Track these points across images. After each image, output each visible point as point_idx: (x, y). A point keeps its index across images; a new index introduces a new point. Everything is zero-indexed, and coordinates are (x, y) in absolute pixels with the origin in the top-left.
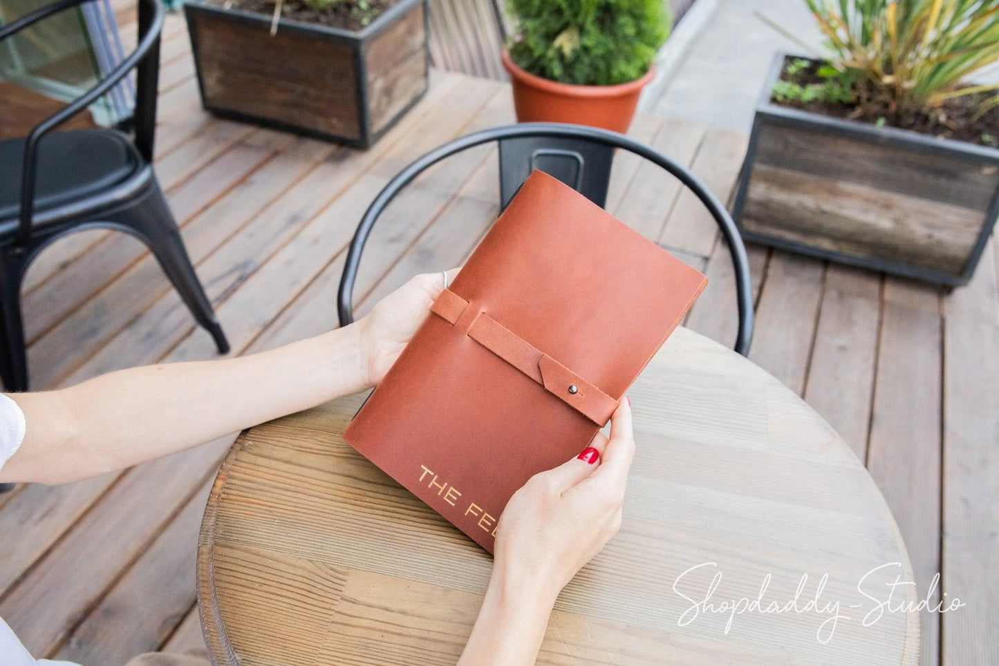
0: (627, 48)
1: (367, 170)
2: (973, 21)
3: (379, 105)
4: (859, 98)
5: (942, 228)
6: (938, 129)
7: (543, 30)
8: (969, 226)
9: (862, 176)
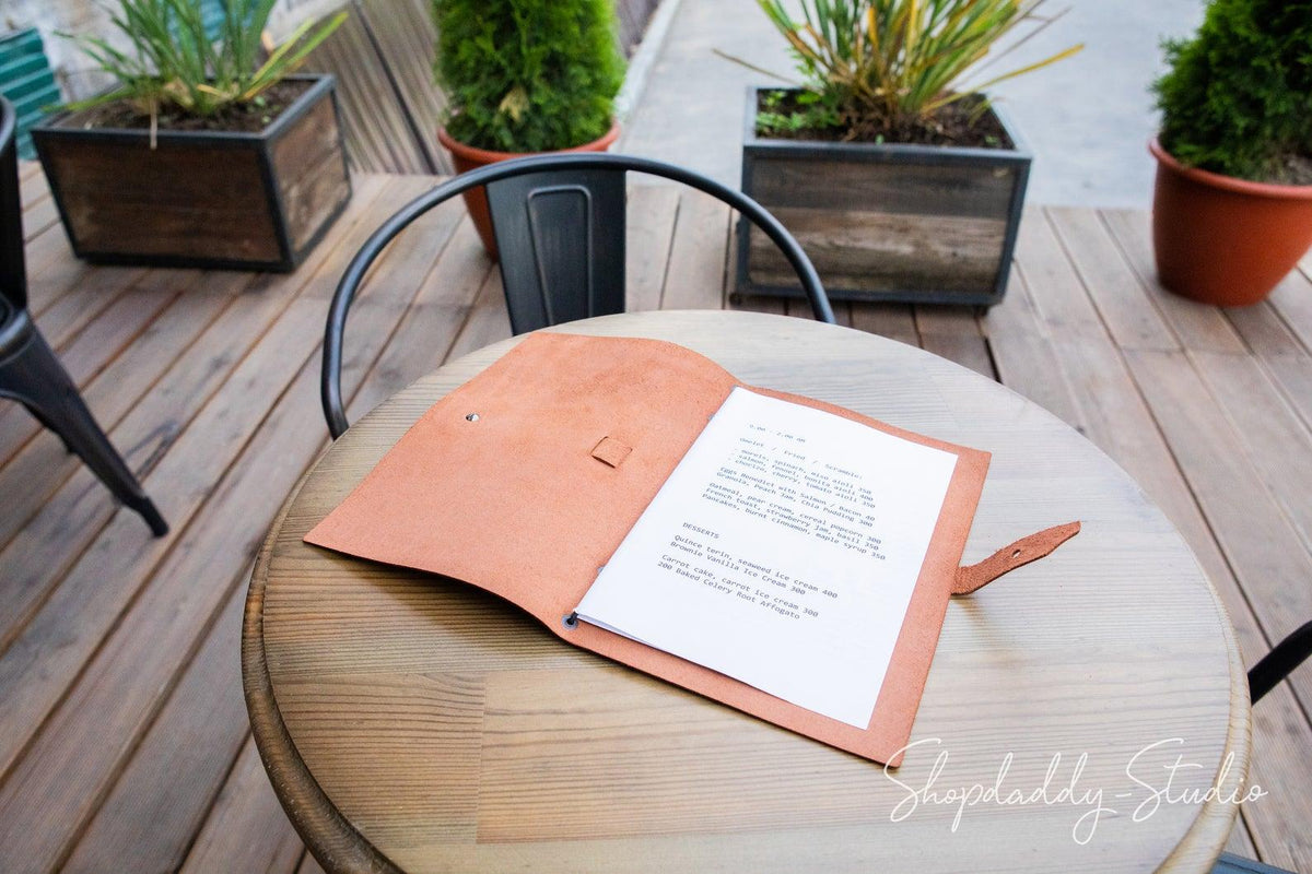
0: (583, 102)
1: (298, 294)
2: (950, 21)
3: (298, 217)
4: (849, 119)
5: (965, 244)
6: (937, 139)
7: (484, 94)
8: (991, 236)
9: (872, 202)
